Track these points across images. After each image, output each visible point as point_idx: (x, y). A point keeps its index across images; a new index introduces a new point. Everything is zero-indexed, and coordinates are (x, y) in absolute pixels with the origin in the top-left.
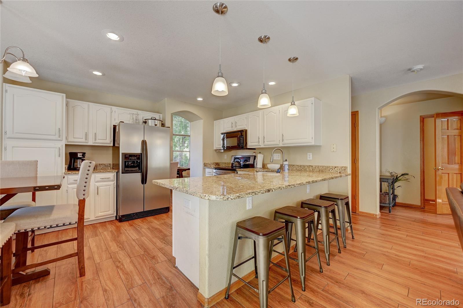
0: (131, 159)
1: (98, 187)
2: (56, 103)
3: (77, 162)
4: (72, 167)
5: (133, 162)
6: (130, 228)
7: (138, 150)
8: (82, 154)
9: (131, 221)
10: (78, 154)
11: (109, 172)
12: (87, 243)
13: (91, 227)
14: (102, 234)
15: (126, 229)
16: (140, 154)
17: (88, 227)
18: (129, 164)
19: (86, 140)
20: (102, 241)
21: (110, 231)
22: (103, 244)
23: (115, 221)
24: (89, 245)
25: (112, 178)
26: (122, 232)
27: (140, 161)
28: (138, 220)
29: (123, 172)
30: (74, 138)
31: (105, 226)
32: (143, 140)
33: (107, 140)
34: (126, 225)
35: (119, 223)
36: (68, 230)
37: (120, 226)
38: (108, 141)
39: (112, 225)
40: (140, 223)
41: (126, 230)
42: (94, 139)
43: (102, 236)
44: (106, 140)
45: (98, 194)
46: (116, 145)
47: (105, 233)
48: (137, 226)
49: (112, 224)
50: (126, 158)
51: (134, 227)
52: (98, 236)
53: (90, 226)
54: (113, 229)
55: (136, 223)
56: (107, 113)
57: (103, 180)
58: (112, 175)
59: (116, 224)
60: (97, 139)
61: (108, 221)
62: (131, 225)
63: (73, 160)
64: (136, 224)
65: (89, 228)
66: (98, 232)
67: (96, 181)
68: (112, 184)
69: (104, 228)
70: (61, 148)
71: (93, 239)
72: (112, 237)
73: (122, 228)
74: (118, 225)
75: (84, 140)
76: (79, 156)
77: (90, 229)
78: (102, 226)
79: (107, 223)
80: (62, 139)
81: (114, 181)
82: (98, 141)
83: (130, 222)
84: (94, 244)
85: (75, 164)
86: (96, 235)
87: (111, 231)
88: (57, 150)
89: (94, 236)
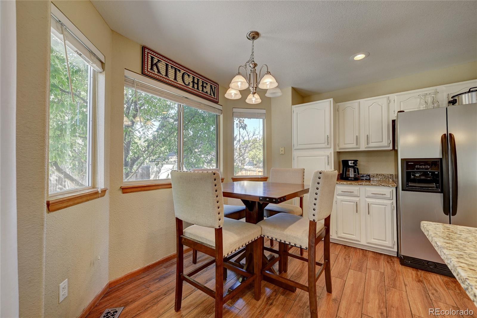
0: (418, 169)
1: (368, 204)
2: (325, 110)
3: (349, 171)
4: (344, 177)
5: (425, 174)
6: (416, 284)
7: (436, 153)
8: (353, 162)
9: (423, 272)
10: (349, 162)
11: (384, 186)
12: (345, 274)
13: (361, 254)
14: (368, 271)
15: (406, 283)
16: (439, 160)
17: (358, 251)
18: (417, 177)
19: (357, 145)
20: (363, 284)
21: (381, 272)
22: (361, 289)
23: (396, 259)
24: (345, 280)
25: (388, 195)
26: (398, 285)
27: (438, 172)
28: (438, 276)
29: (405, 189)
30: (345, 144)
31: (378, 260)
32: (445, 134)
33: (384, 142)
34: (410, 275)
35: (400, 265)
36: (338, 246)
37: (399, 272)
38: (386, 144)
39: (388, 265)
40: (438, 286)
41: (405, 285)
42: (366, 143)
43: (367, 274)
44: (382, 142)
45: (369, 214)
46: (396, 148)
47: (373, 272)
48: (431, 288)
49: (388, 262)
50: (408, 166)
51: (424, 288)
52: (361, 272)
53: (361, 251)
54: (386, 270)
55: (431, 281)
56: (382, 106)
57: (375, 196)
58: (388, 191)
59: (394, 264)
60: (370, 142)
61: (385, 255)
62: (420, 281)
63: (345, 169)
64: (429, 282)
65: (358, 254)
66: (365, 265)
67: (366, 196)
68: (389, 204)
69: (375, 264)
70: (329, 156)
71: (354, 273)
72: (378, 285)
73: (401, 277)
74: (396, 269)
75: (354, 145)
76: (350, 164)
77: (358, 256)
78: (374, 258)
79: (383, 257)
80: (331, 147)
81: (392, 199)
82: (371, 145)
83: (419, 273)
84: (351, 282)
85: (347, 173)
86: (360, 270)
87: (383, 274)
88: (326, 158)
89: (358, 269)
